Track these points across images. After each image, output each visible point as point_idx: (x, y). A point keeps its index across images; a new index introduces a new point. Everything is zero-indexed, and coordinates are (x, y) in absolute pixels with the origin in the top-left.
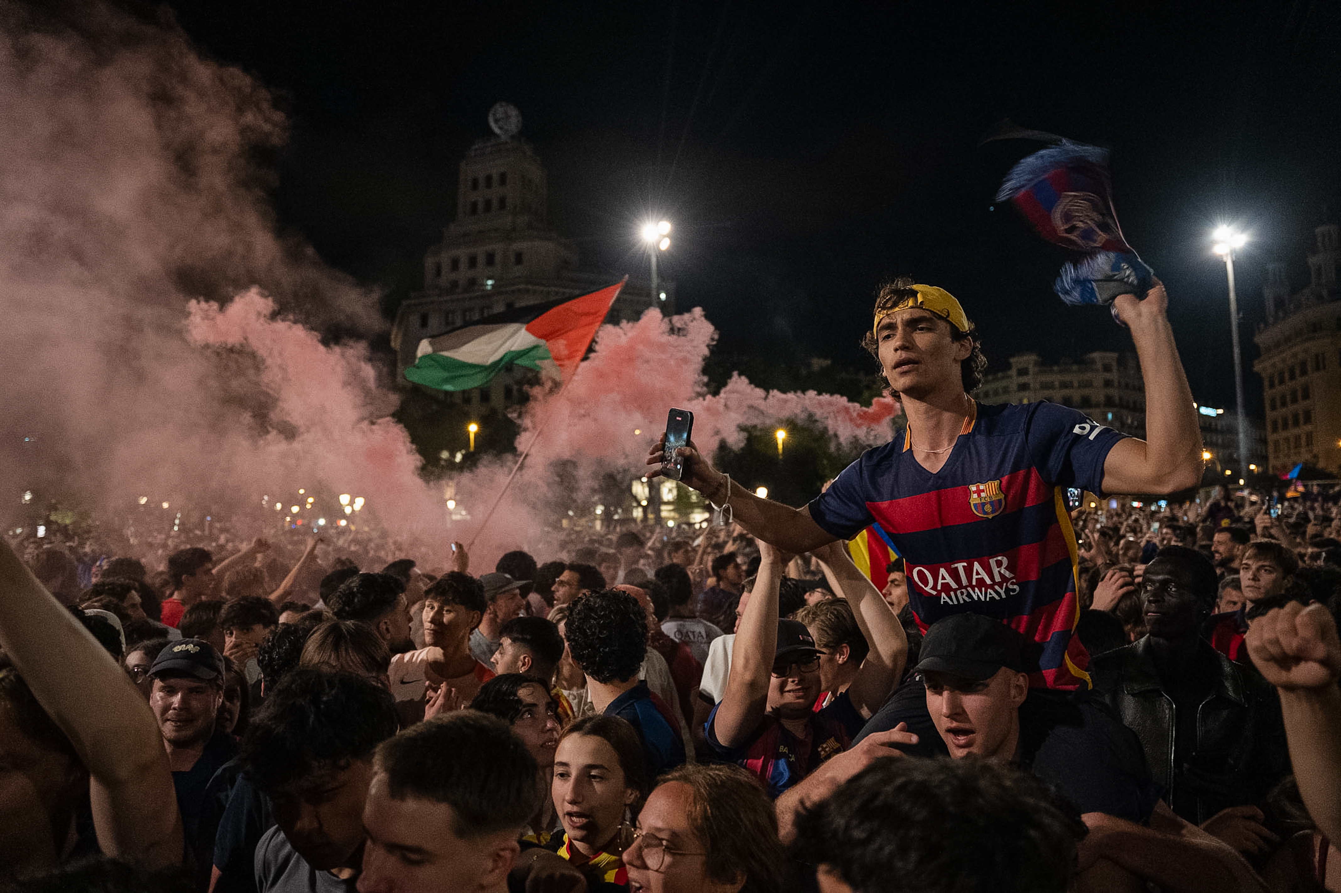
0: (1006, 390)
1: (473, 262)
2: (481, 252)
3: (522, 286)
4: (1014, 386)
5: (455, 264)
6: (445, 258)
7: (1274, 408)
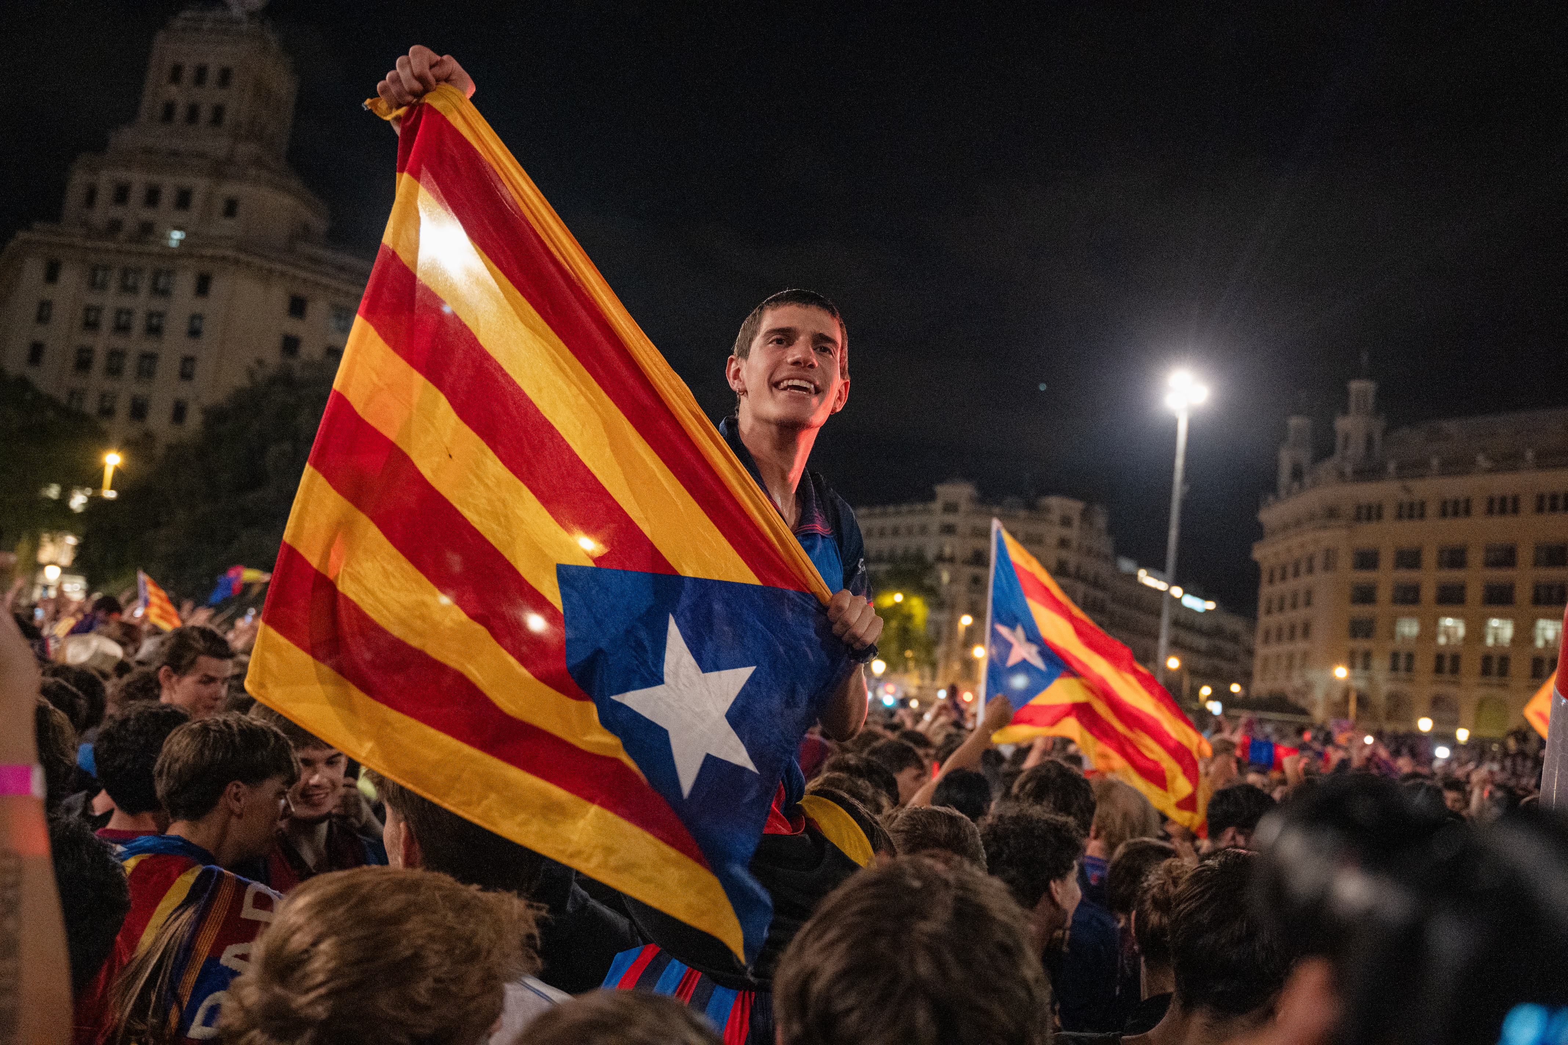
0: (924, 530)
1: (152, 197)
2: (169, 184)
3: (229, 253)
4: (935, 527)
5: (122, 194)
6: (105, 181)
7: (1269, 612)
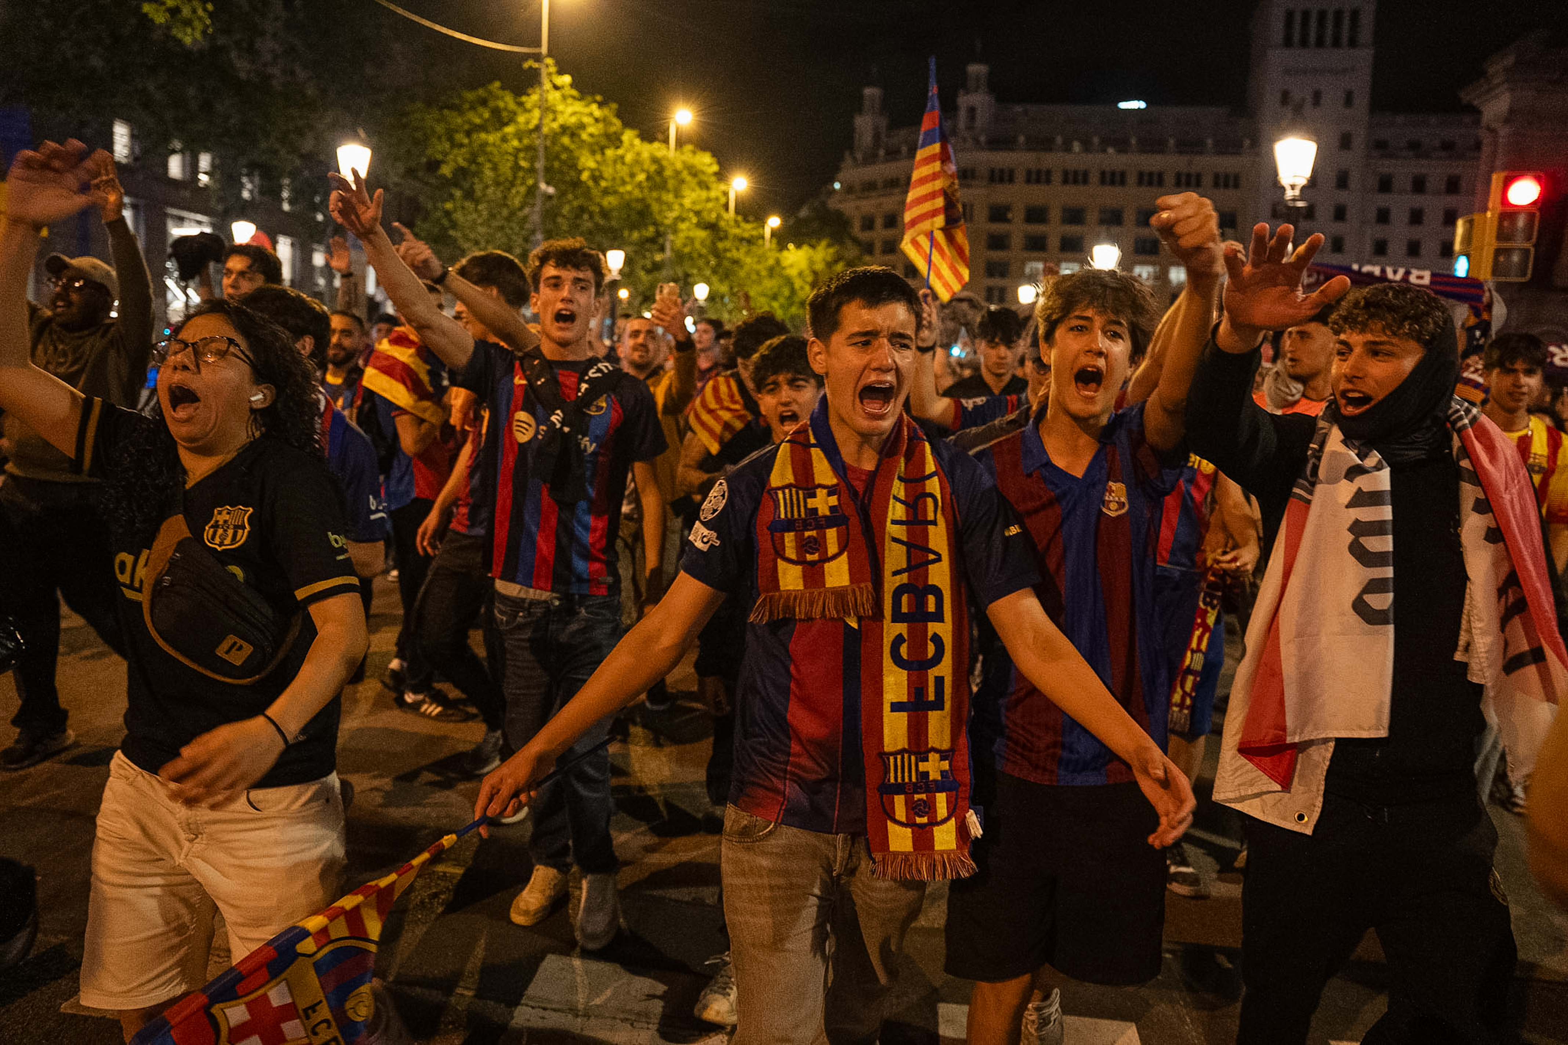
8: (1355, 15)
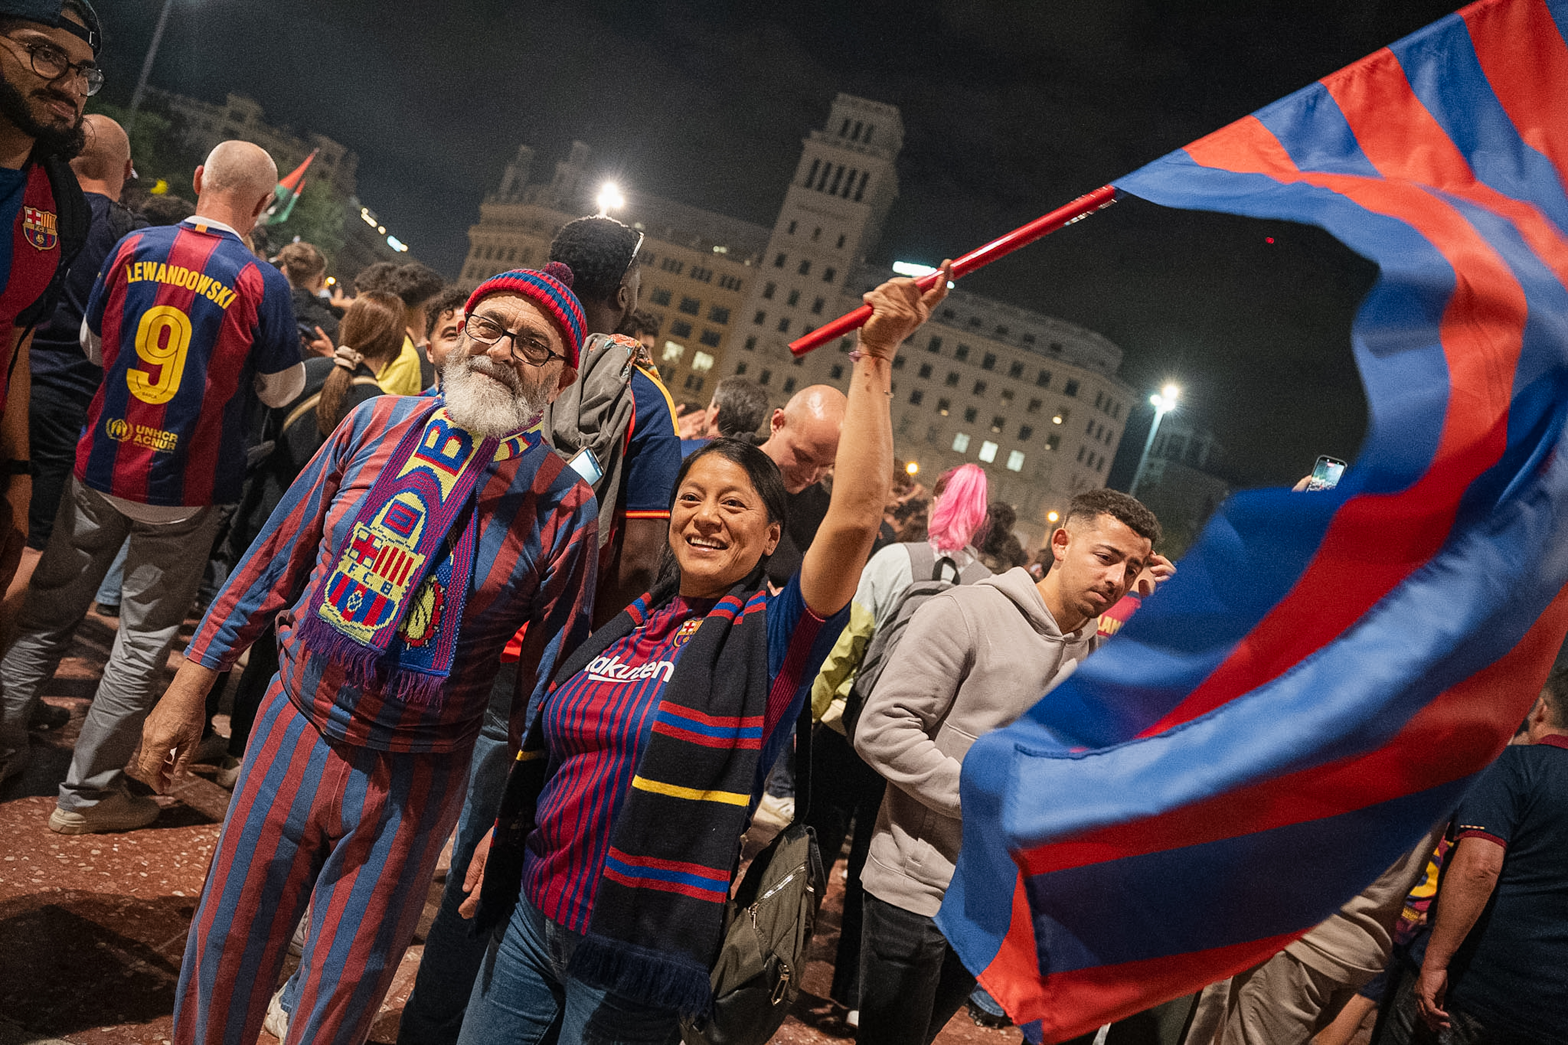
7: (470, 276)
8: (866, 176)
